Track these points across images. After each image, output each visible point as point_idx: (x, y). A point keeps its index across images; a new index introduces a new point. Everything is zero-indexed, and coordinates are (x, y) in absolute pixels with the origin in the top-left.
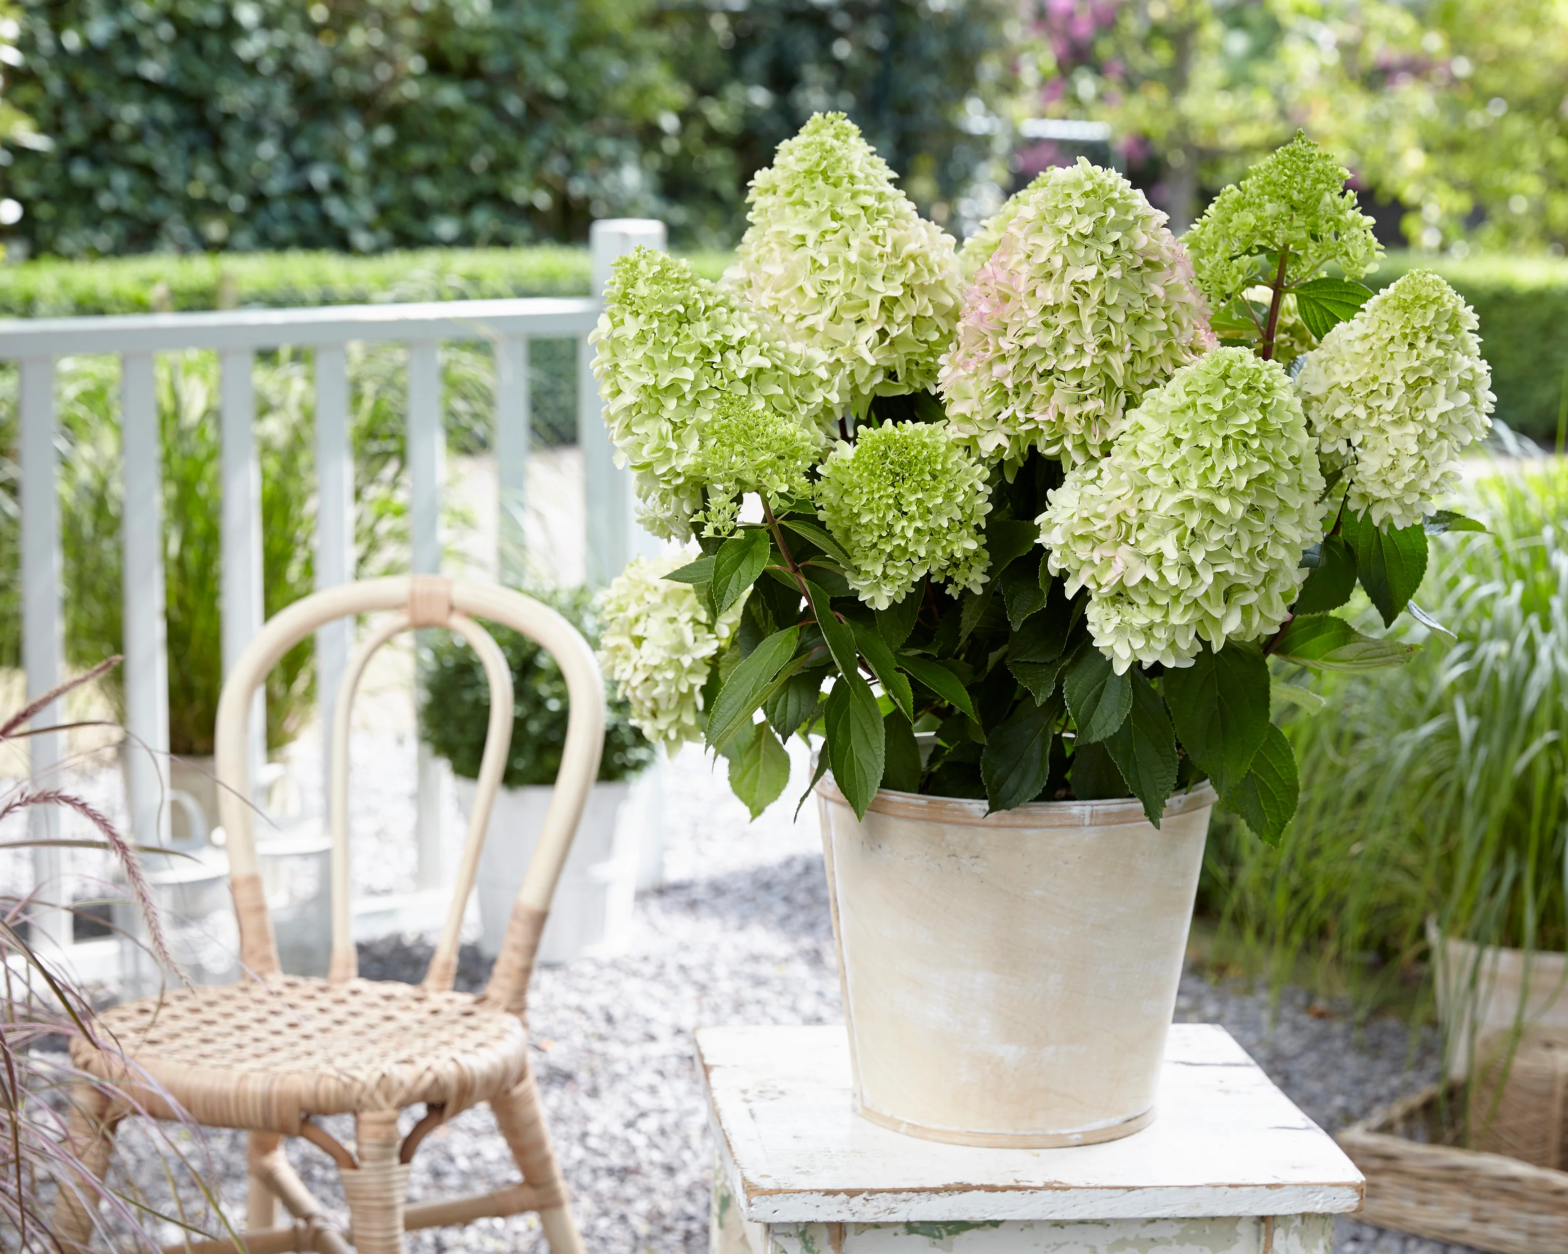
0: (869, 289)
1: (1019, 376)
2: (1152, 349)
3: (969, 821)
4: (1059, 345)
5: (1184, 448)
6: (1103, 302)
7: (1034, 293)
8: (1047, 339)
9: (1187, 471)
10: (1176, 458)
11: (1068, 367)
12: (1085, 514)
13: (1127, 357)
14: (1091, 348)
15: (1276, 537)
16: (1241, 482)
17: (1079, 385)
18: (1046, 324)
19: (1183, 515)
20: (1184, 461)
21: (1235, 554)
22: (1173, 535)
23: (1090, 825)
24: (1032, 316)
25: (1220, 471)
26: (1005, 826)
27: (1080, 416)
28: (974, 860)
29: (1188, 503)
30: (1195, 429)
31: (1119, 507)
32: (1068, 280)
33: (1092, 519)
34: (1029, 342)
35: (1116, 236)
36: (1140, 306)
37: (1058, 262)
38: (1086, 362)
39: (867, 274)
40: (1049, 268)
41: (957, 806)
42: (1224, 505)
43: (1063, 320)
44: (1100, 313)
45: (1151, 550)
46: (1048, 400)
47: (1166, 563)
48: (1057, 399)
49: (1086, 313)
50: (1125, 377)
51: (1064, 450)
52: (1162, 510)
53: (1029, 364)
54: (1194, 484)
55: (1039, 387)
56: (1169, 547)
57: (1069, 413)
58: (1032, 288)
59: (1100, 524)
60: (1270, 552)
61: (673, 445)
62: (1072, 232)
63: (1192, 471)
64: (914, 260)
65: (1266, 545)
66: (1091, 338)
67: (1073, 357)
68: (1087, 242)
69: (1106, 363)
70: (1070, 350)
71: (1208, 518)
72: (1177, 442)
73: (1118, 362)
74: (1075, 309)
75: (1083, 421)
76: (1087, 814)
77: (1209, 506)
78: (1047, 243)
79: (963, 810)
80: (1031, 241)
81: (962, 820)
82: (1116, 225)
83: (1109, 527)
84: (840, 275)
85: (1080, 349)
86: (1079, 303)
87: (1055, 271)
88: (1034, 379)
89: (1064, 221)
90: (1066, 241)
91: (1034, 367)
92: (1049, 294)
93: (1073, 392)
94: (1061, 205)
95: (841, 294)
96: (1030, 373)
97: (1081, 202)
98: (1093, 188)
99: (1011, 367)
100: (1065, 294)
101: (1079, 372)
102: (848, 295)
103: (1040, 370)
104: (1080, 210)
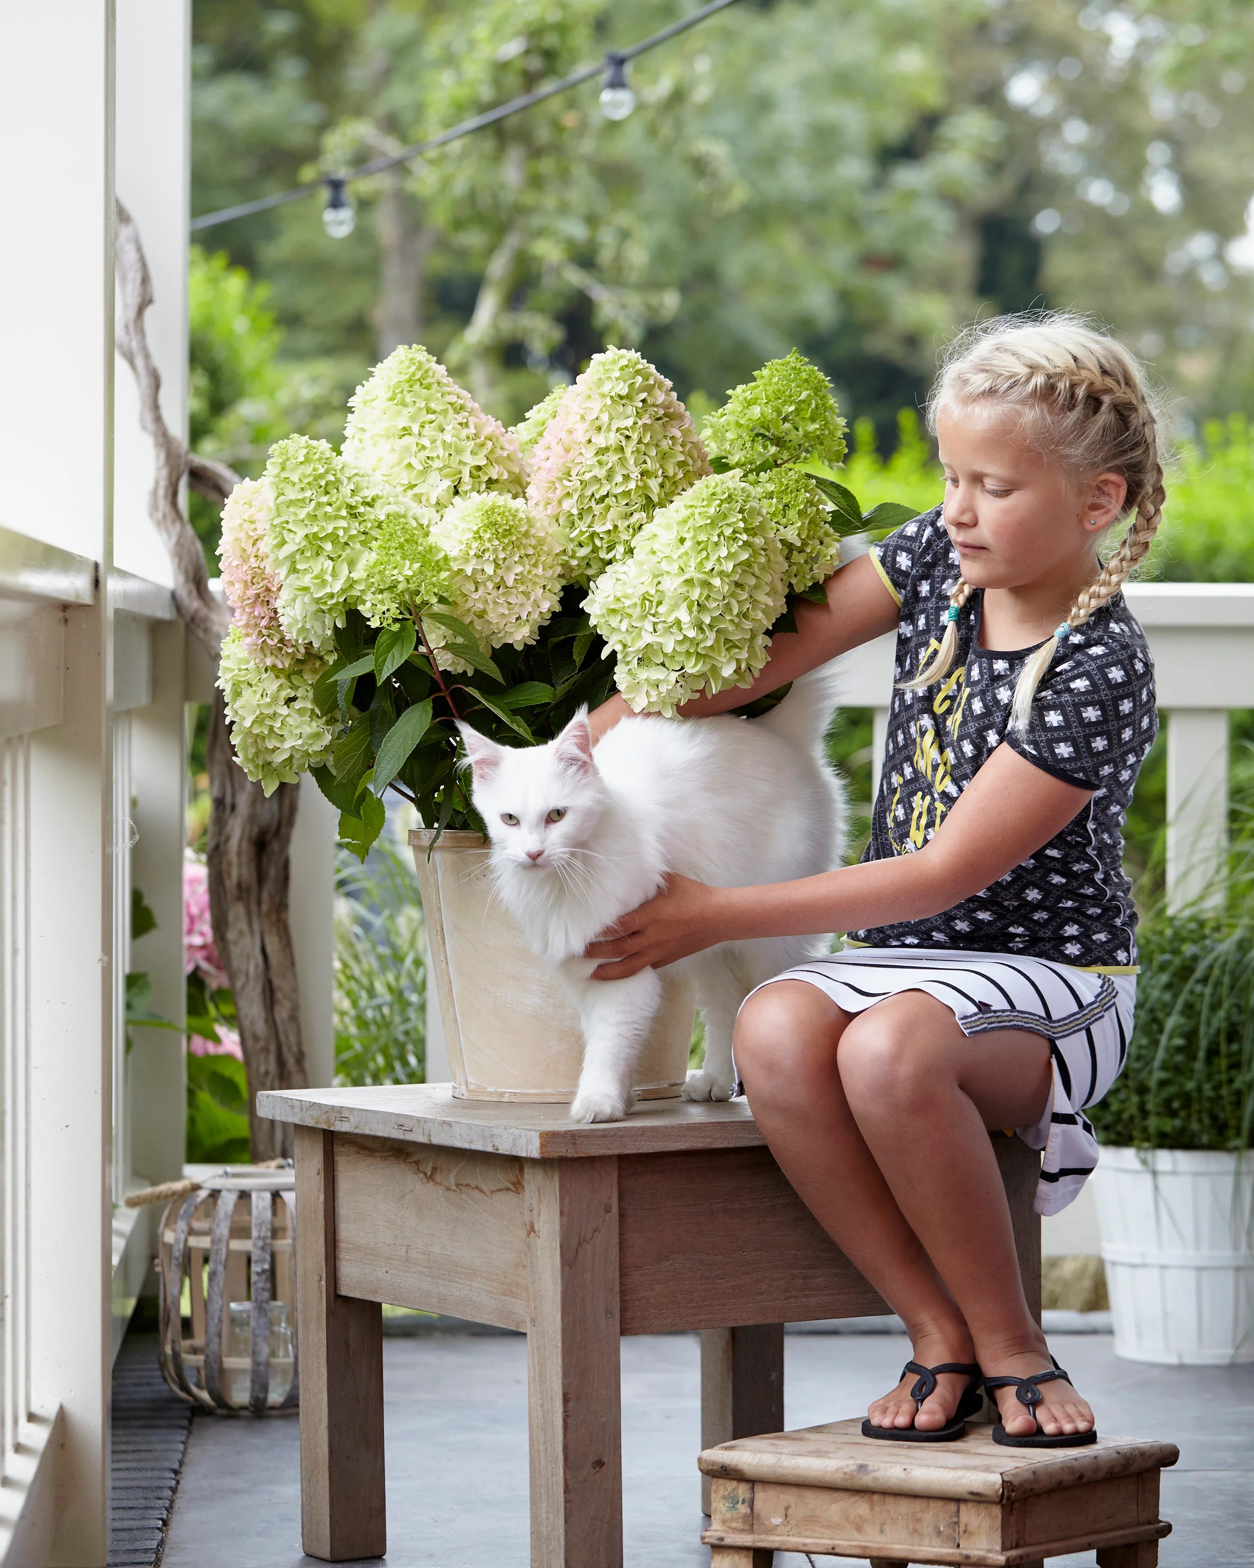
0: (461, 462)
1: (582, 503)
2: (675, 474)
4: (609, 477)
5: (688, 544)
6: (640, 442)
7: (590, 441)
8: (601, 473)
9: (689, 560)
10: (682, 550)
11: (619, 490)
12: (619, 594)
13: (660, 480)
14: (635, 474)
15: (754, 602)
16: (729, 566)
17: (627, 504)
18: (600, 463)
19: (688, 591)
20: (686, 554)
21: (728, 618)
22: (684, 606)
24: (589, 457)
25: (713, 558)
29: (689, 582)
30: (695, 530)
31: (642, 590)
32: (614, 428)
33: (622, 599)
34: (587, 476)
35: (643, 395)
36: (665, 444)
37: (605, 417)
38: (632, 485)
39: (459, 451)
40: (598, 423)
42: (716, 582)
43: (612, 458)
44: (638, 451)
45: (671, 619)
46: (605, 517)
47: (684, 627)
48: (612, 514)
49: (628, 451)
50: (659, 495)
52: (673, 589)
53: (589, 493)
54: (694, 569)
55: (597, 509)
56: (684, 615)
57: (622, 525)
58: (588, 438)
59: (628, 603)
60: (752, 614)
61: (329, 578)
62: (613, 395)
63: (692, 559)
64: (490, 440)
65: (748, 609)
66: (633, 469)
67: (622, 483)
68: (623, 402)
69: (646, 487)
70: (619, 479)
71: (706, 593)
72: (682, 541)
73: (654, 484)
74: (621, 449)
75: (631, 530)
77: (706, 584)
78: (598, 405)
80: (584, 406)
82: (643, 389)
83: (635, 604)
84: (441, 452)
85: (626, 477)
86: (624, 444)
87: (603, 424)
88: (593, 504)
89: (607, 388)
90: (609, 402)
91: (593, 495)
92: (600, 441)
93: (623, 510)
94: (603, 377)
95: (441, 465)
96: (590, 500)
97: (617, 374)
98: (626, 363)
99: (575, 497)
100: (613, 439)
101: (627, 493)
102: (445, 467)
103: (597, 497)
104: (617, 379)
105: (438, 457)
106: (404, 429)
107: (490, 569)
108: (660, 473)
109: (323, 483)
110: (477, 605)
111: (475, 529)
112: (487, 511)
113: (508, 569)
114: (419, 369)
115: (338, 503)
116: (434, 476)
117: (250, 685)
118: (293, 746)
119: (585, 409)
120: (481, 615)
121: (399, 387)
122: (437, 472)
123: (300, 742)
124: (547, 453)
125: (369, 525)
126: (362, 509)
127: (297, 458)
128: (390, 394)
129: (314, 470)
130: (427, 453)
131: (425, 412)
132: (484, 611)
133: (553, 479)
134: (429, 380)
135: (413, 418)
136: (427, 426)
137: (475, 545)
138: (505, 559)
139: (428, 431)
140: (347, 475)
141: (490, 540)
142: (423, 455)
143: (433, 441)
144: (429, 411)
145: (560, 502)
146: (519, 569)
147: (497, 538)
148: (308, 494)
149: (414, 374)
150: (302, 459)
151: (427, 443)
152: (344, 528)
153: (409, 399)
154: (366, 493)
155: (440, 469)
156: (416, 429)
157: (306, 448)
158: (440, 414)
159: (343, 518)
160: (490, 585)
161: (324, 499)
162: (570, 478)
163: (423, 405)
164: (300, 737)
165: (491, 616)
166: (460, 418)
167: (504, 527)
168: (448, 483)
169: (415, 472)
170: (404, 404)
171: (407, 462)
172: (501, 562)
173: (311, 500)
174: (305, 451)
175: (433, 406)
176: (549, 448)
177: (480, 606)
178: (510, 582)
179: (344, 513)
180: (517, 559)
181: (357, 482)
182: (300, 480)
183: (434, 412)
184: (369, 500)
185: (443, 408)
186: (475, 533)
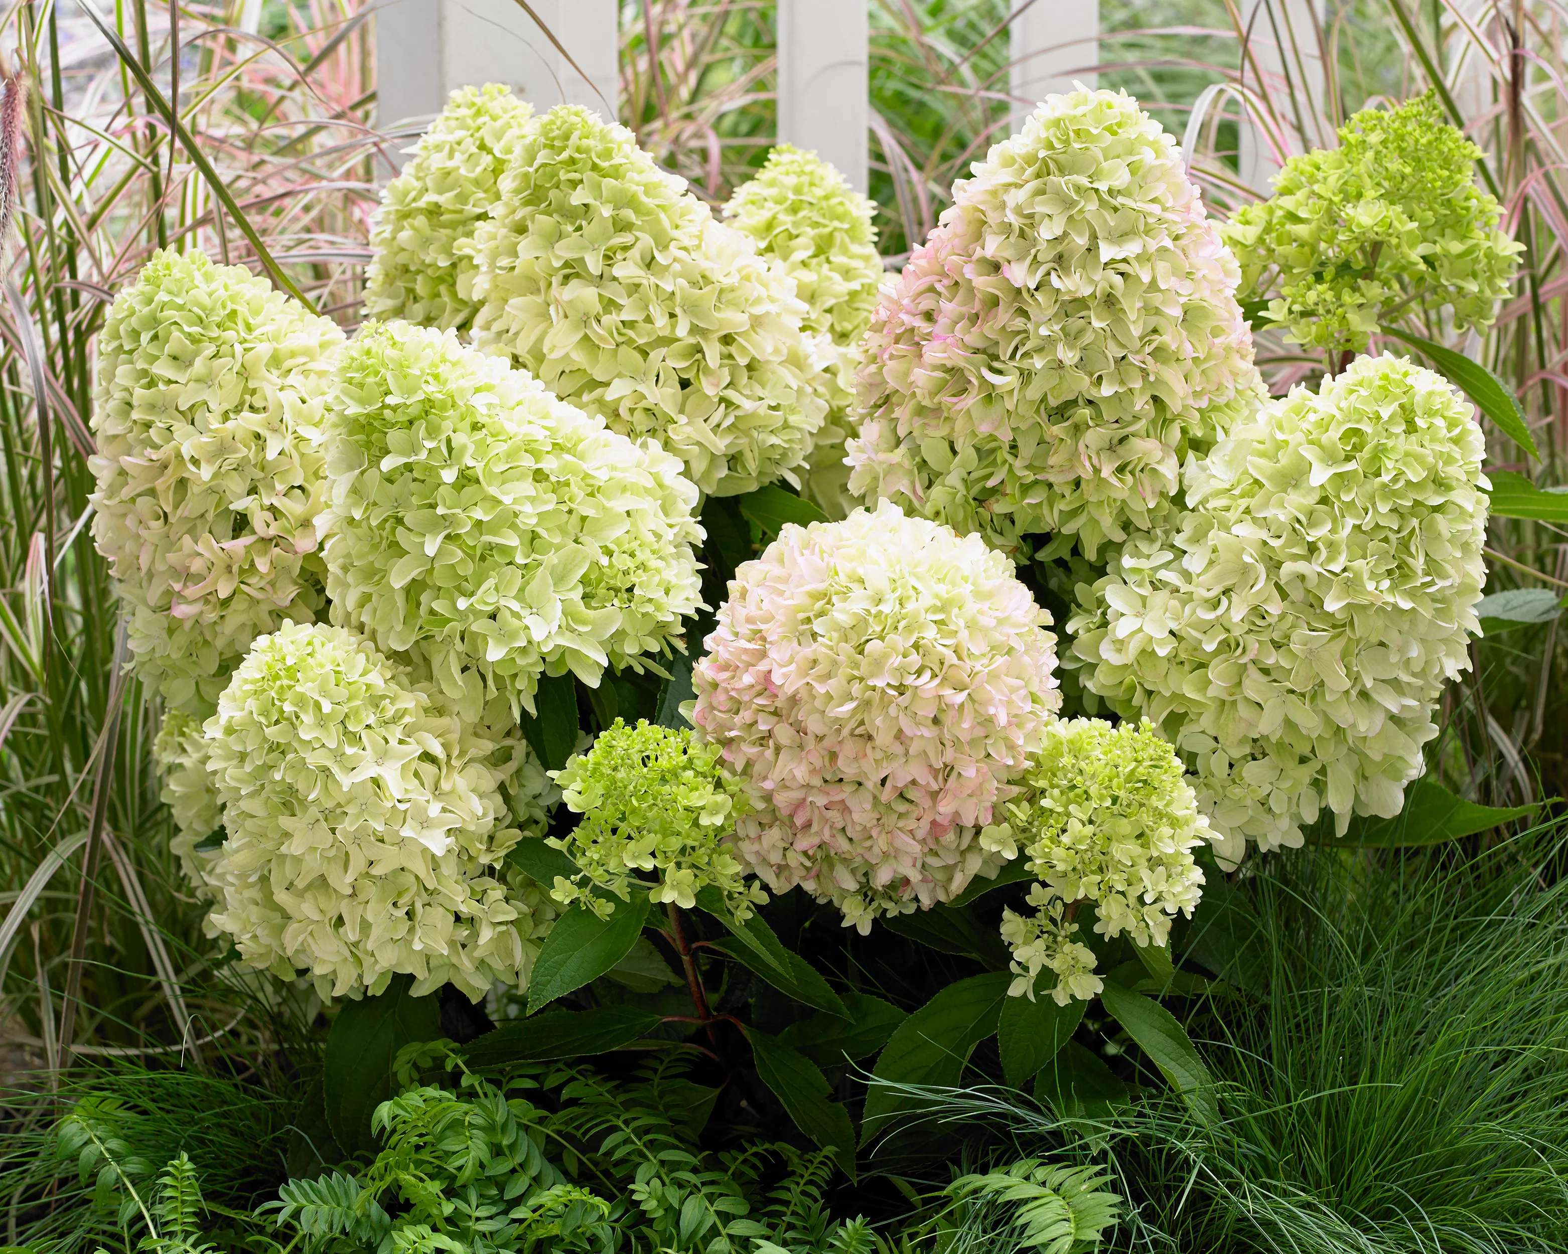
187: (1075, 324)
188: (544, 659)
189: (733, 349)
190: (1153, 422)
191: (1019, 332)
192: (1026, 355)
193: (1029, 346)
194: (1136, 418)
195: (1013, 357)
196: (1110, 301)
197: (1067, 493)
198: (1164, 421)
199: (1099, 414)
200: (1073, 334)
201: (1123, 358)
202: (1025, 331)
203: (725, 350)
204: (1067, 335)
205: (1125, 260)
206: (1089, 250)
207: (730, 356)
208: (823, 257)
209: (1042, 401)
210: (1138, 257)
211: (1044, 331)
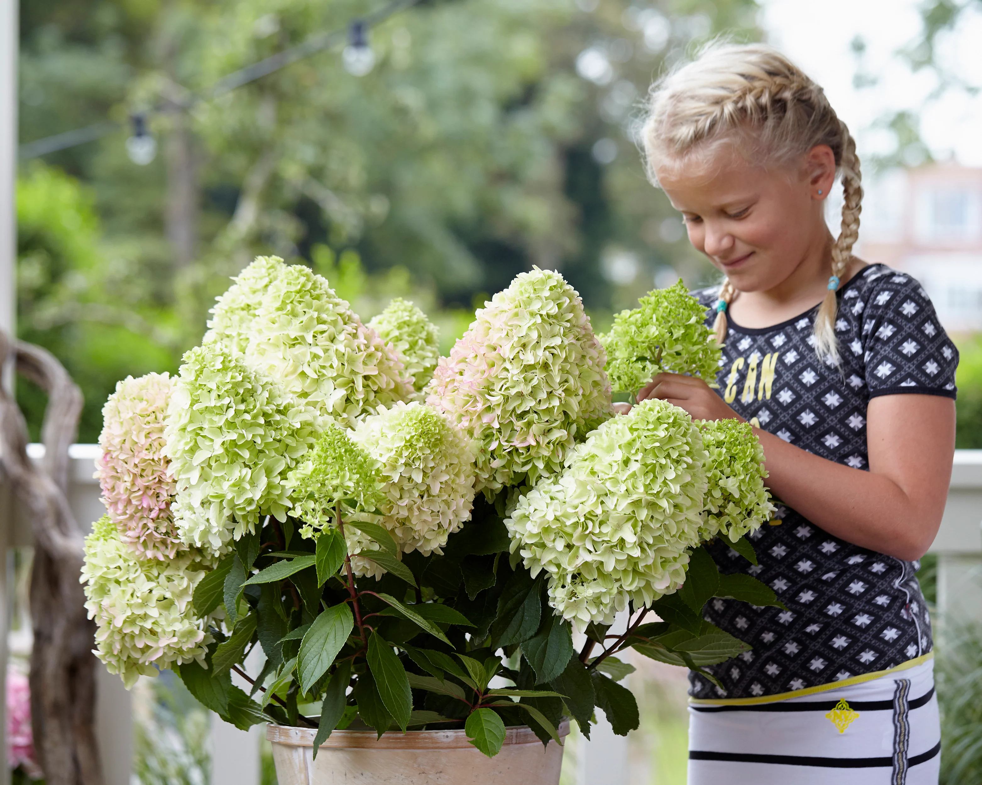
0: (353, 372)
1: (503, 417)
3: (437, 745)
4: (534, 393)
6: (566, 361)
7: (516, 358)
8: (526, 389)
11: (544, 406)
13: (579, 398)
17: (547, 421)
19: (634, 512)
22: (629, 526)
23: (516, 743)
24: (515, 371)
26: (462, 748)
27: (549, 443)
28: (438, 775)
29: (637, 503)
32: (542, 346)
34: (511, 392)
37: (534, 335)
39: (352, 361)
40: (526, 340)
41: (427, 735)
44: (563, 369)
46: (526, 433)
48: (533, 430)
49: (554, 369)
51: (535, 467)
52: (620, 509)
53: (511, 408)
54: (641, 489)
55: (519, 424)
58: (514, 354)
62: (544, 313)
63: (640, 482)
66: (557, 386)
67: (545, 400)
68: (552, 321)
69: (567, 404)
70: (543, 396)
72: (628, 463)
73: (574, 402)
74: (548, 367)
76: (514, 735)
78: (526, 323)
79: (431, 738)
80: (510, 323)
81: (431, 745)
84: (334, 361)
85: (551, 395)
86: (550, 362)
87: (529, 342)
88: (514, 419)
89: (536, 306)
90: (539, 320)
91: (514, 410)
92: (529, 358)
93: (543, 426)
94: (532, 296)
95: (335, 374)
96: (511, 415)
97: (547, 293)
98: (555, 284)
99: (499, 412)
100: (541, 355)
101: (549, 411)
102: (339, 376)
103: (519, 412)
104: (547, 299)
105: (331, 366)
106: (296, 339)
107: (418, 478)
108: (581, 392)
109: (241, 391)
110: (401, 512)
111: (408, 437)
112: (421, 420)
113: (434, 477)
114: (308, 280)
115: (255, 411)
116: (328, 385)
117: (118, 582)
118: (168, 645)
119: (511, 326)
120: (403, 523)
121: (289, 297)
122: (331, 381)
123: (175, 640)
124: (462, 366)
125: (285, 433)
126: (278, 417)
127: (213, 366)
128: (278, 304)
129: (232, 378)
130: (321, 362)
131: (315, 322)
132: (407, 519)
133: (473, 393)
134: (318, 292)
135: (306, 328)
136: (319, 336)
137: (406, 453)
138: (432, 468)
139: (323, 340)
140: (261, 383)
141: (421, 449)
142: (316, 364)
143: (326, 351)
144: (321, 321)
145: (479, 417)
146: (445, 478)
147: (429, 447)
148: (226, 401)
149: (304, 286)
150: (220, 366)
151: (321, 353)
152: (260, 435)
153: (300, 308)
154: (279, 401)
155: (335, 379)
156: (309, 339)
157: (222, 355)
158: (330, 324)
159: (260, 425)
160: (416, 494)
161: (242, 407)
162: (492, 393)
163: (316, 315)
164: (174, 636)
165: (415, 522)
166: (349, 328)
167: (437, 437)
168: (342, 393)
169: (308, 381)
170: (294, 314)
171: (300, 371)
172: (429, 471)
173: (228, 408)
174: (222, 359)
175: (324, 316)
176: (464, 361)
177: (404, 513)
178: (436, 490)
179: (262, 421)
180: (444, 468)
181: (270, 389)
182: (218, 387)
183: (324, 322)
184: (282, 408)
185: (333, 318)
186: (407, 441)
187: (530, 375)
188: (260, 508)
189: (370, 383)
190: (563, 423)
191: (504, 379)
192: (507, 389)
193: (508, 385)
194: (556, 420)
195: (500, 390)
196: (546, 366)
197: (525, 453)
198: (568, 423)
199: (540, 418)
200: (528, 380)
201: (551, 392)
202: (507, 378)
203: (366, 382)
204: (525, 380)
205: (553, 347)
206: (538, 342)
207: (368, 386)
208: (412, 351)
209: (513, 411)
210: (559, 346)
211: (515, 378)
